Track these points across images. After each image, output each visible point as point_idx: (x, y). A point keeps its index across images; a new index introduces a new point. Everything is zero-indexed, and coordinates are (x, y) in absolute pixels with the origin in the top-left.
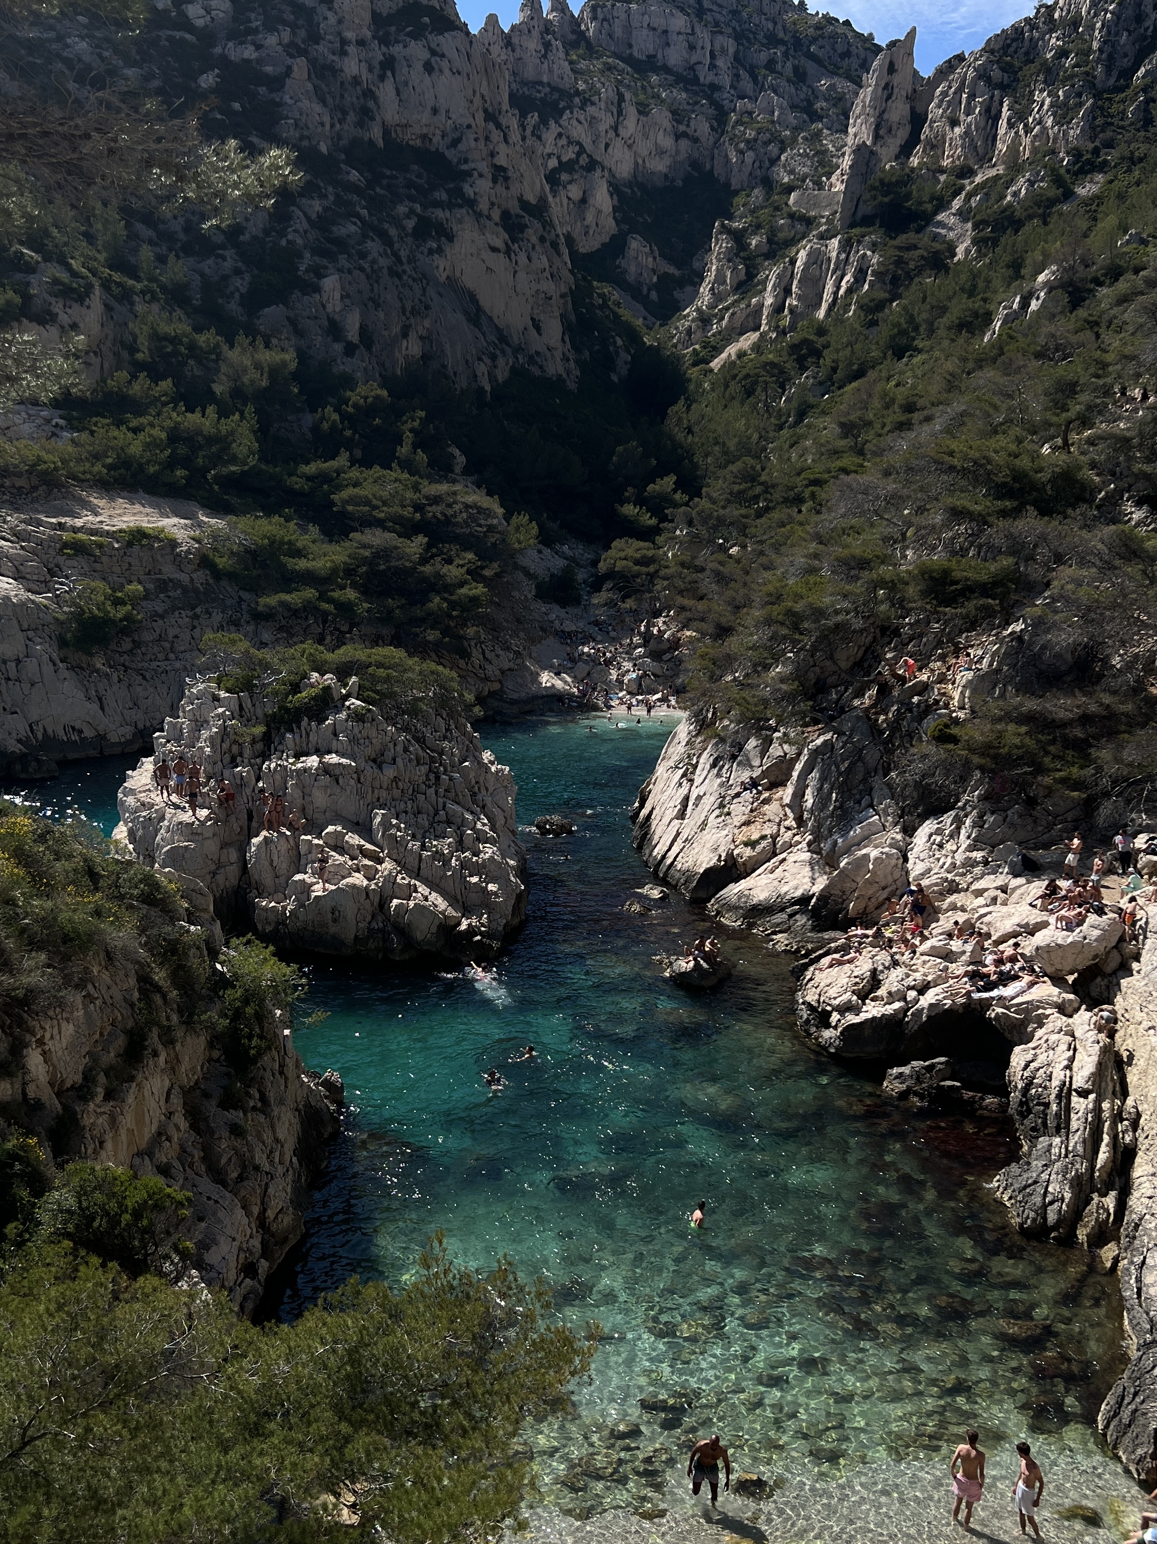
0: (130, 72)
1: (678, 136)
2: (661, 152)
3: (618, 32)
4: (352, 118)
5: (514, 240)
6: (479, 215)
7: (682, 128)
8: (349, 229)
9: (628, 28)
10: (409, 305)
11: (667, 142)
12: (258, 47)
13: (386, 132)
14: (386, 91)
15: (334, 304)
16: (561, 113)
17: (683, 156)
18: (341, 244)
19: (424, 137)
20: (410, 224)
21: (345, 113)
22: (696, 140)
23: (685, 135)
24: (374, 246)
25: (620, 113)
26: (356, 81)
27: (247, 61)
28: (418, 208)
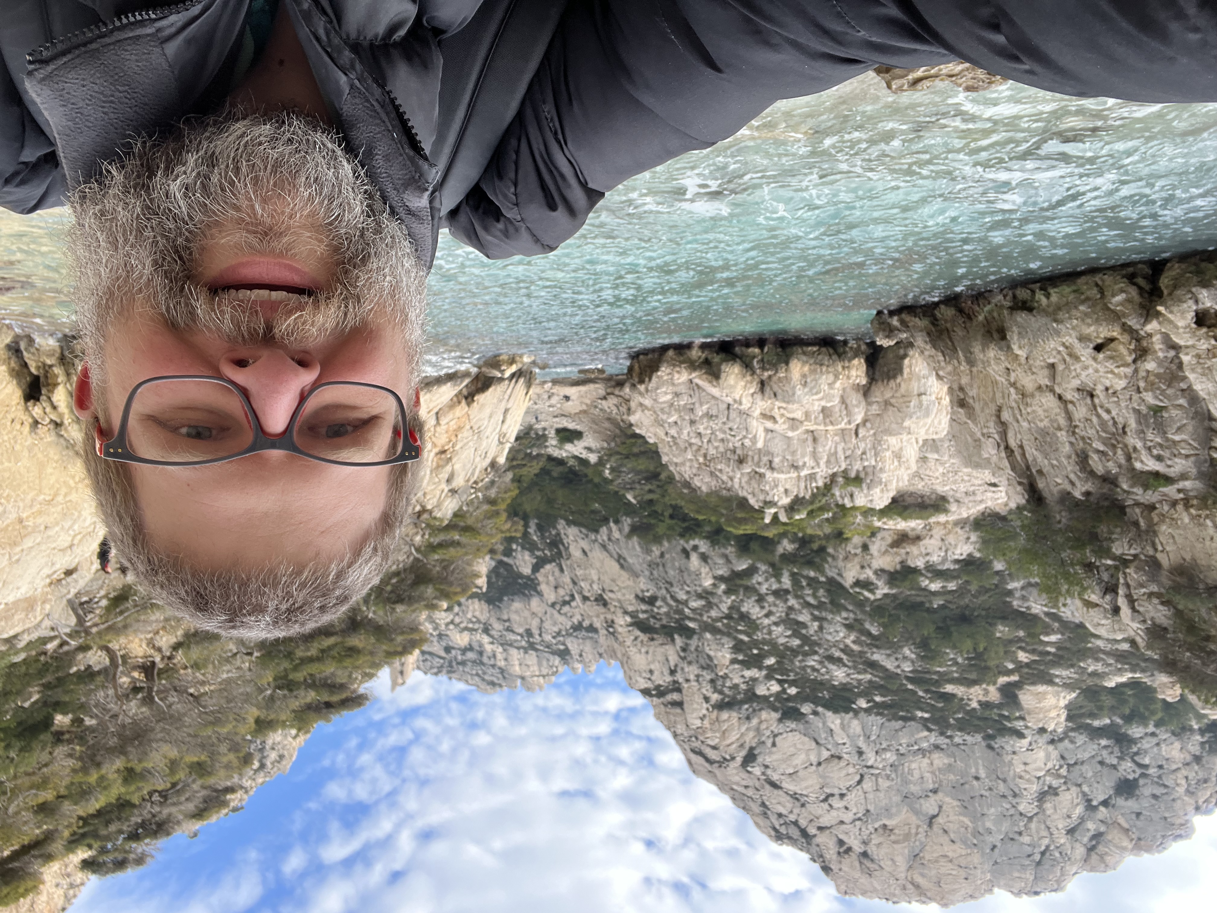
0: (812, 663)
1: (509, 620)
2: (516, 612)
3: (545, 663)
4: (692, 648)
5: (601, 595)
6: (621, 607)
7: (507, 624)
8: (695, 604)
9: (540, 664)
10: (661, 568)
11: (514, 617)
12: (743, 676)
13: (673, 640)
14: (673, 659)
15: (705, 570)
16: (572, 627)
17: (505, 612)
18: (700, 596)
19: (652, 639)
20: (659, 603)
21: (696, 650)
22: (499, 619)
23: (505, 621)
24: (682, 596)
25: (540, 629)
26: (690, 663)
27: (748, 669)
28: (656, 610)
